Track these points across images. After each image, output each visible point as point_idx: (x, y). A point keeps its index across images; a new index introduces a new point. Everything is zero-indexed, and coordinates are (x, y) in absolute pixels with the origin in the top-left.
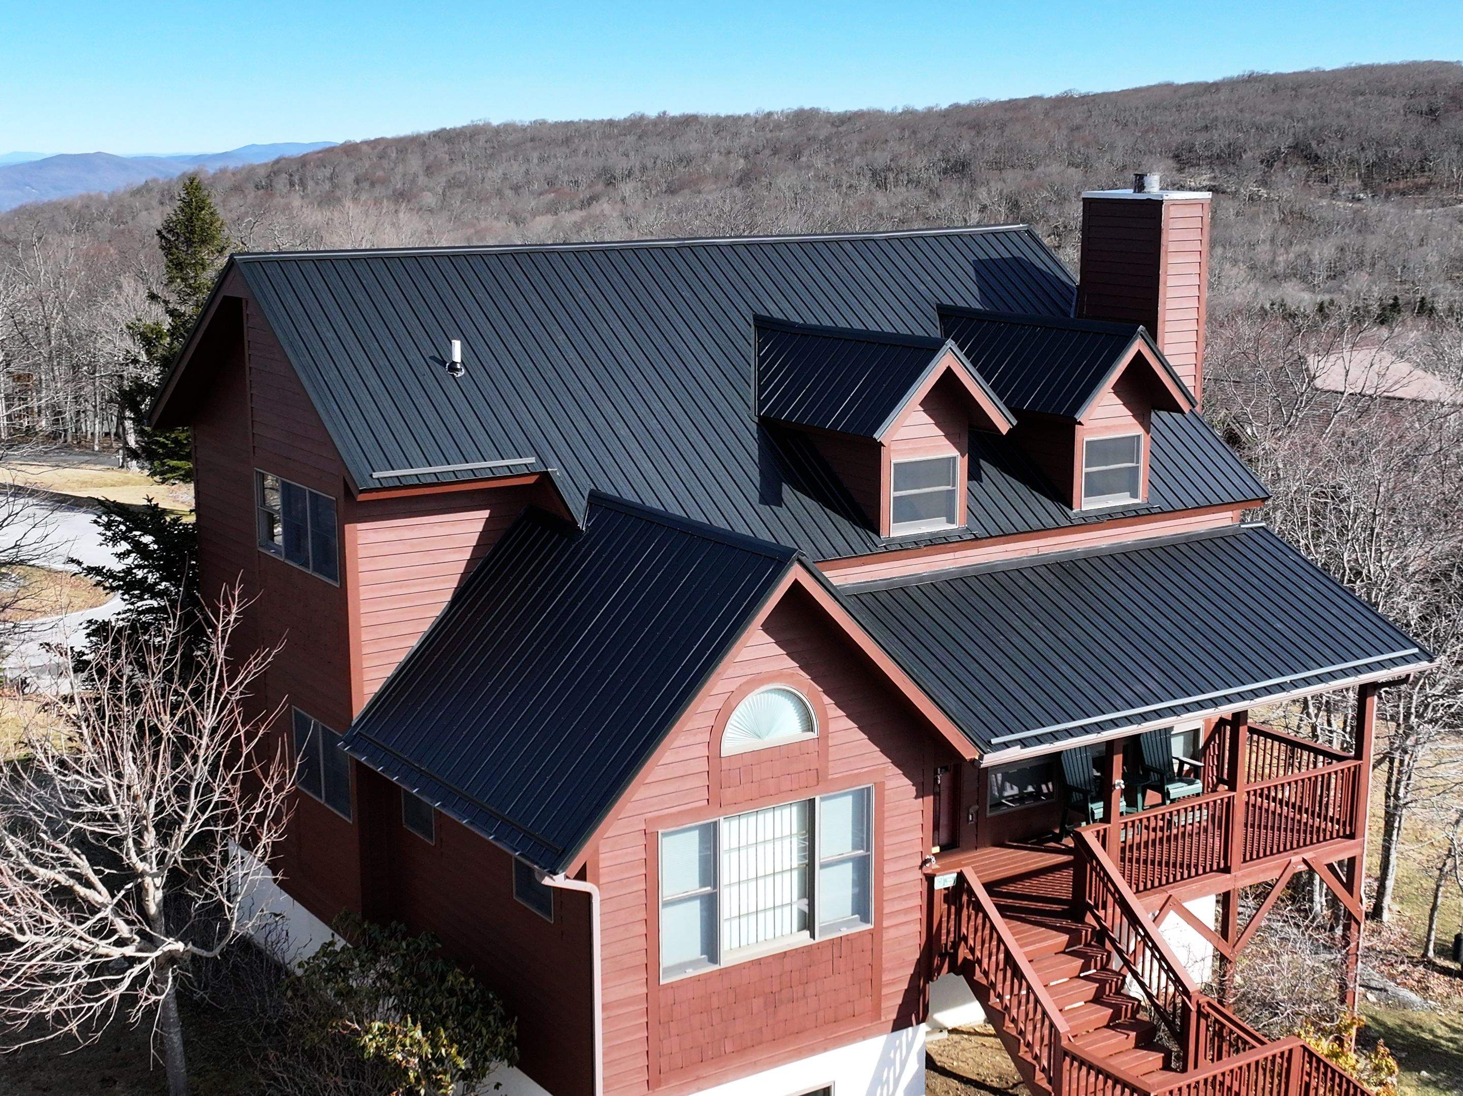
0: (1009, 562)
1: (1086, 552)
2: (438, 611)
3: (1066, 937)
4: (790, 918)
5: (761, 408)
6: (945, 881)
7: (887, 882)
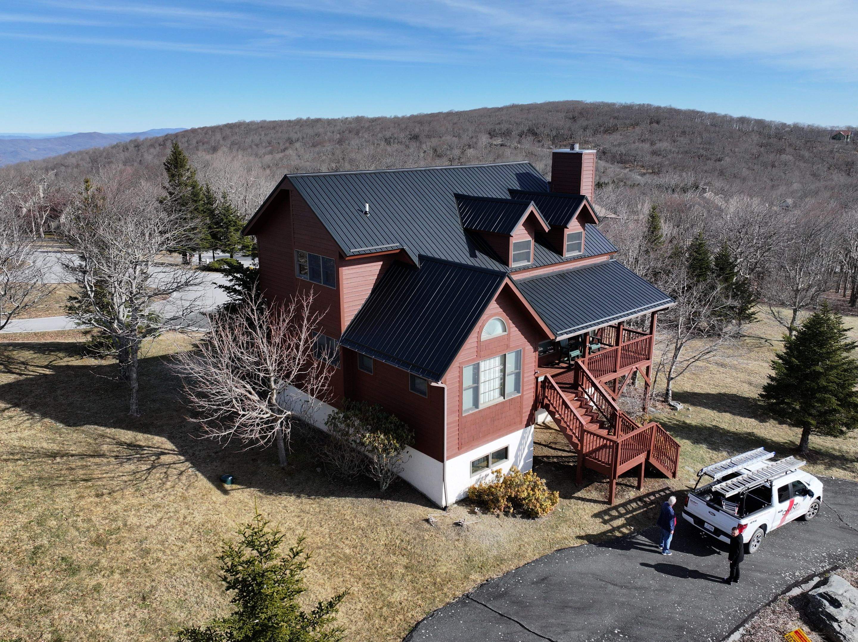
0: (544, 275)
1: (567, 270)
2: (367, 297)
3: (574, 395)
4: (497, 392)
5: (464, 225)
6: (541, 379)
7: (525, 380)
